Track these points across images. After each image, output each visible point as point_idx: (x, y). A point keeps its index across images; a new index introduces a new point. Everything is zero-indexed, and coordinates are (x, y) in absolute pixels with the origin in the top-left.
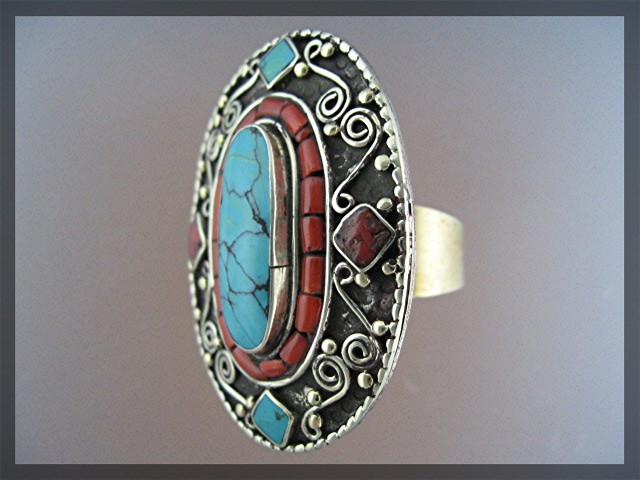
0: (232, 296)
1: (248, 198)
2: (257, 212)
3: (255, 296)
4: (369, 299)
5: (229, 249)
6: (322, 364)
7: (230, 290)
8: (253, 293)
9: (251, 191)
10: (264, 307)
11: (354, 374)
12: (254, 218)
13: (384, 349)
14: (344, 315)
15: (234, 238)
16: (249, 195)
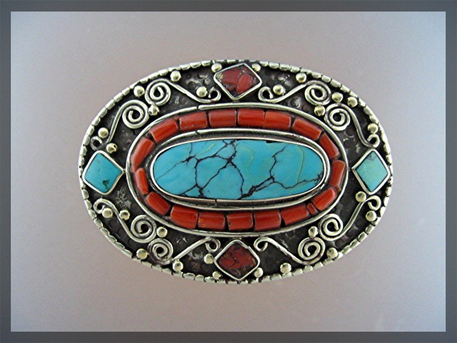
0: (193, 161)
1: (269, 179)
2: (257, 189)
3: (194, 187)
4: (197, 255)
5: (229, 160)
6: (149, 224)
7: (199, 161)
8: (197, 185)
9: (274, 182)
10: (186, 194)
11: (145, 246)
12: (253, 187)
13: (164, 267)
14: (184, 239)
15: (238, 166)
16: (271, 181)
